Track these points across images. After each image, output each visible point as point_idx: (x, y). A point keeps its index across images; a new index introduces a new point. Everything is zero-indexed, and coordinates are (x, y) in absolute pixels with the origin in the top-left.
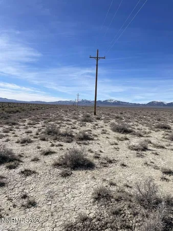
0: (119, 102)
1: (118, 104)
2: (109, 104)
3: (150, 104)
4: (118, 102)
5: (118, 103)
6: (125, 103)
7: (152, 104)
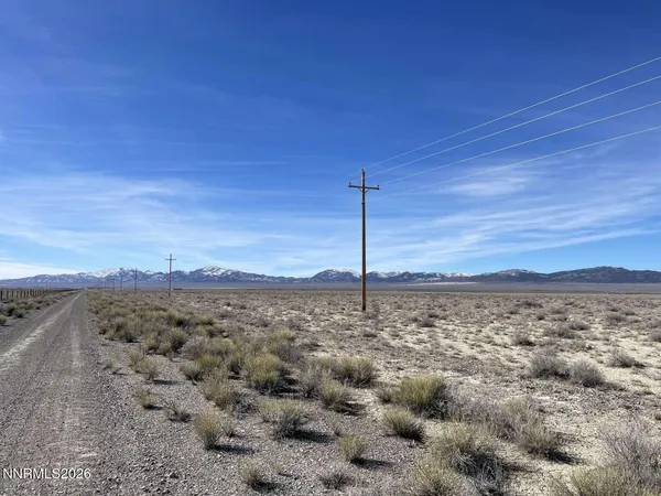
0: (237, 274)
1: (234, 280)
2: (210, 279)
3: (319, 277)
4: (233, 273)
5: (235, 278)
6: (255, 276)
7: (324, 277)
